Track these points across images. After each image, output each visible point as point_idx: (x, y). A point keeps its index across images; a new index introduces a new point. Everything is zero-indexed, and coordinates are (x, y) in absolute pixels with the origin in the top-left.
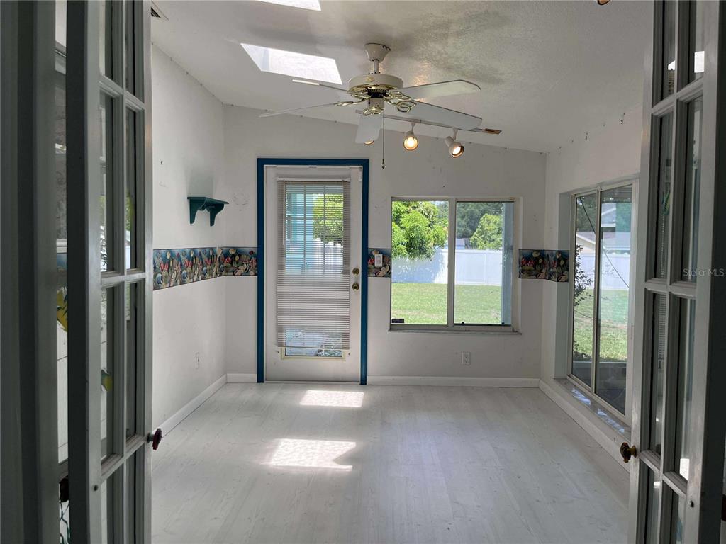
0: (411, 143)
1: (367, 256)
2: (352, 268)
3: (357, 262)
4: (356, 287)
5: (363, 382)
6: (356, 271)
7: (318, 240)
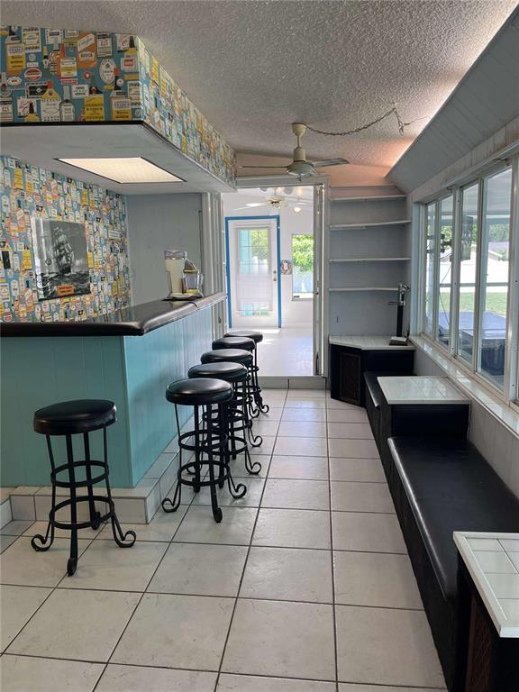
0: (297, 209)
1: (280, 264)
2: (273, 270)
3: (275, 268)
4: (275, 280)
5: (280, 327)
6: (275, 272)
7: (256, 258)
